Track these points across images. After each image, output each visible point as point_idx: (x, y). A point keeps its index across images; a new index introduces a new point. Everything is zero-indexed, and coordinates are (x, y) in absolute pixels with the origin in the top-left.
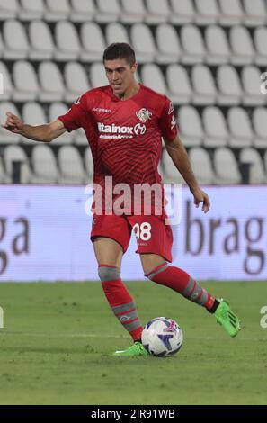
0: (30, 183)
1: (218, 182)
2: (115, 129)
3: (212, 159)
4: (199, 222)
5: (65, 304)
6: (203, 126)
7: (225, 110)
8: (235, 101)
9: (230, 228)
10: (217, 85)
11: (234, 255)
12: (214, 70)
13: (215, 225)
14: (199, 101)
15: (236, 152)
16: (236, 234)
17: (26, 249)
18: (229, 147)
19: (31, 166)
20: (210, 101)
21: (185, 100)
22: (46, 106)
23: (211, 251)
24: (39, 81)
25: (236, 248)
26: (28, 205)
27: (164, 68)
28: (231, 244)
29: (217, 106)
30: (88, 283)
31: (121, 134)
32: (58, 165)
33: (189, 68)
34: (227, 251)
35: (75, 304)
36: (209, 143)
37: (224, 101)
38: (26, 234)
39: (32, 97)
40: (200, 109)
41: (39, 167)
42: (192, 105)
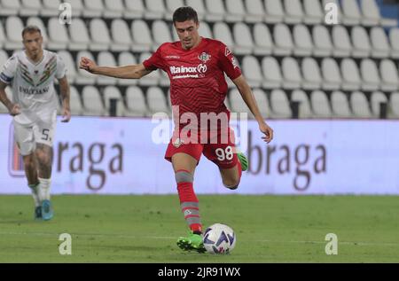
0: (124, 116)
1: (274, 116)
2: (183, 70)
3: (269, 98)
4: (258, 148)
5: (151, 213)
6: (262, 72)
7: (279, 59)
8: (288, 52)
9: (283, 153)
10: (273, 40)
11: (286, 175)
12: (271, 27)
13: (271, 151)
14: (259, 52)
15: (289, 93)
16: (288, 158)
17: (120, 168)
18: (282, 89)
19: (125, 103)
20: (268, 52)
21: (248, 51)
22: (137, 55)
23: (268, 171)
24: (131, 35)
25: (288, 169)
26: (122, 134)
27: (231, 26)
28: (284, 166)
29: (273, 56)
30: (170, 196)
31: (188, 73)
32: (146, 102)
33: (251, 26)
34: (280, 171)
35: (159, 213)
36: (267, 85)
37: (279, 52)
38: (120, 157)
39: (126, 48)
40: (260, 59)
41: (131, 104)
42: (253, 55)
